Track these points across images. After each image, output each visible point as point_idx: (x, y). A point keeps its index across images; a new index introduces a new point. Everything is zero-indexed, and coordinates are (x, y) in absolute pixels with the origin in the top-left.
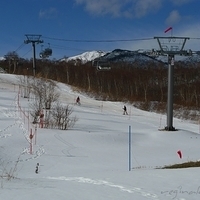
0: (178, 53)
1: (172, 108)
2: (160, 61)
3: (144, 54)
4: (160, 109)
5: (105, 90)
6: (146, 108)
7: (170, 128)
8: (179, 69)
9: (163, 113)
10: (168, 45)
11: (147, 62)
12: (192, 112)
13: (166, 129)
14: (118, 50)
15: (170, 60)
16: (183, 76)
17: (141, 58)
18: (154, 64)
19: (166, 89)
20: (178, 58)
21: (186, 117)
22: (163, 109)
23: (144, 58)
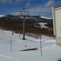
0: (27, 16)
1: (25, 33)
2: (21, 19)
3: (17, 16)
4: (21, 33)
5: (4, 27)
6: (17, 33)
7: (24, 39)
8: (27, 21)
9: (22, 34)
10: (24, 14)
11: (18, 19)
12: (30, 34)
13: (23, 39)
14: (8, 15)
15: (24, 18)
16: (28, 23)
17: (16, 17)
18: (19, 19)
19: (23, 27)
20: (27, 18)
21: (29, 35)
22: (22, 33)
23: (17, 17)
